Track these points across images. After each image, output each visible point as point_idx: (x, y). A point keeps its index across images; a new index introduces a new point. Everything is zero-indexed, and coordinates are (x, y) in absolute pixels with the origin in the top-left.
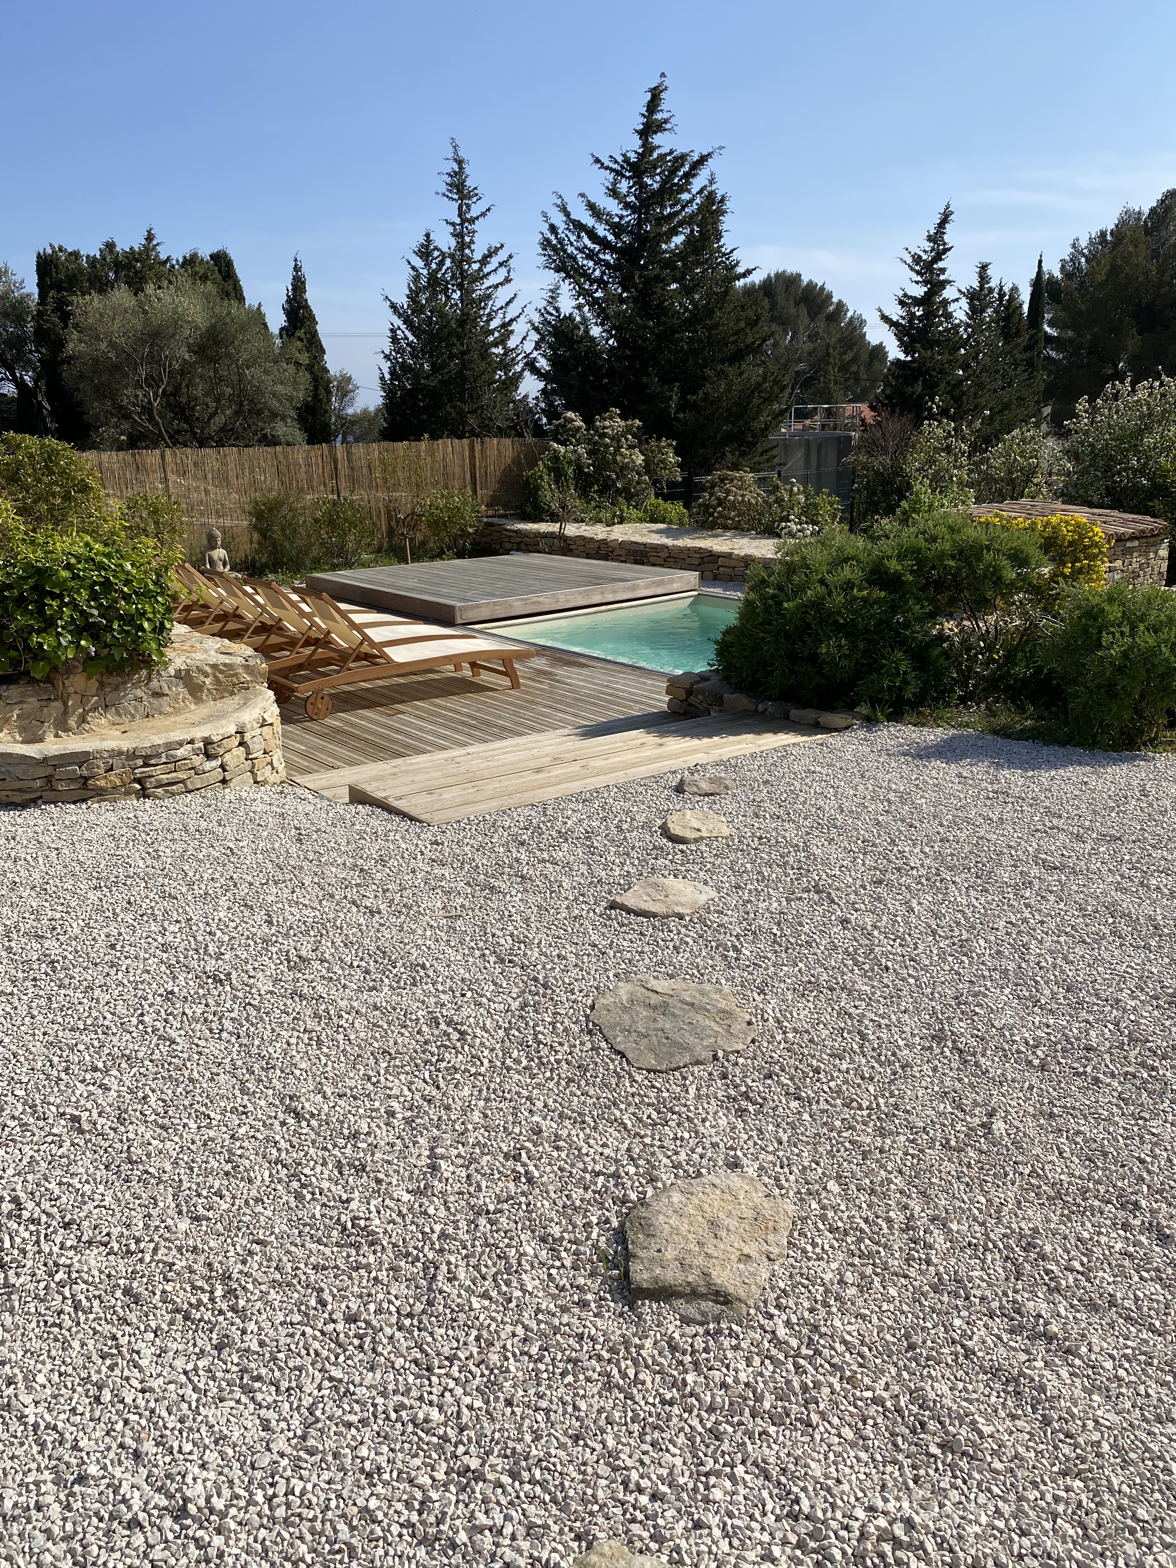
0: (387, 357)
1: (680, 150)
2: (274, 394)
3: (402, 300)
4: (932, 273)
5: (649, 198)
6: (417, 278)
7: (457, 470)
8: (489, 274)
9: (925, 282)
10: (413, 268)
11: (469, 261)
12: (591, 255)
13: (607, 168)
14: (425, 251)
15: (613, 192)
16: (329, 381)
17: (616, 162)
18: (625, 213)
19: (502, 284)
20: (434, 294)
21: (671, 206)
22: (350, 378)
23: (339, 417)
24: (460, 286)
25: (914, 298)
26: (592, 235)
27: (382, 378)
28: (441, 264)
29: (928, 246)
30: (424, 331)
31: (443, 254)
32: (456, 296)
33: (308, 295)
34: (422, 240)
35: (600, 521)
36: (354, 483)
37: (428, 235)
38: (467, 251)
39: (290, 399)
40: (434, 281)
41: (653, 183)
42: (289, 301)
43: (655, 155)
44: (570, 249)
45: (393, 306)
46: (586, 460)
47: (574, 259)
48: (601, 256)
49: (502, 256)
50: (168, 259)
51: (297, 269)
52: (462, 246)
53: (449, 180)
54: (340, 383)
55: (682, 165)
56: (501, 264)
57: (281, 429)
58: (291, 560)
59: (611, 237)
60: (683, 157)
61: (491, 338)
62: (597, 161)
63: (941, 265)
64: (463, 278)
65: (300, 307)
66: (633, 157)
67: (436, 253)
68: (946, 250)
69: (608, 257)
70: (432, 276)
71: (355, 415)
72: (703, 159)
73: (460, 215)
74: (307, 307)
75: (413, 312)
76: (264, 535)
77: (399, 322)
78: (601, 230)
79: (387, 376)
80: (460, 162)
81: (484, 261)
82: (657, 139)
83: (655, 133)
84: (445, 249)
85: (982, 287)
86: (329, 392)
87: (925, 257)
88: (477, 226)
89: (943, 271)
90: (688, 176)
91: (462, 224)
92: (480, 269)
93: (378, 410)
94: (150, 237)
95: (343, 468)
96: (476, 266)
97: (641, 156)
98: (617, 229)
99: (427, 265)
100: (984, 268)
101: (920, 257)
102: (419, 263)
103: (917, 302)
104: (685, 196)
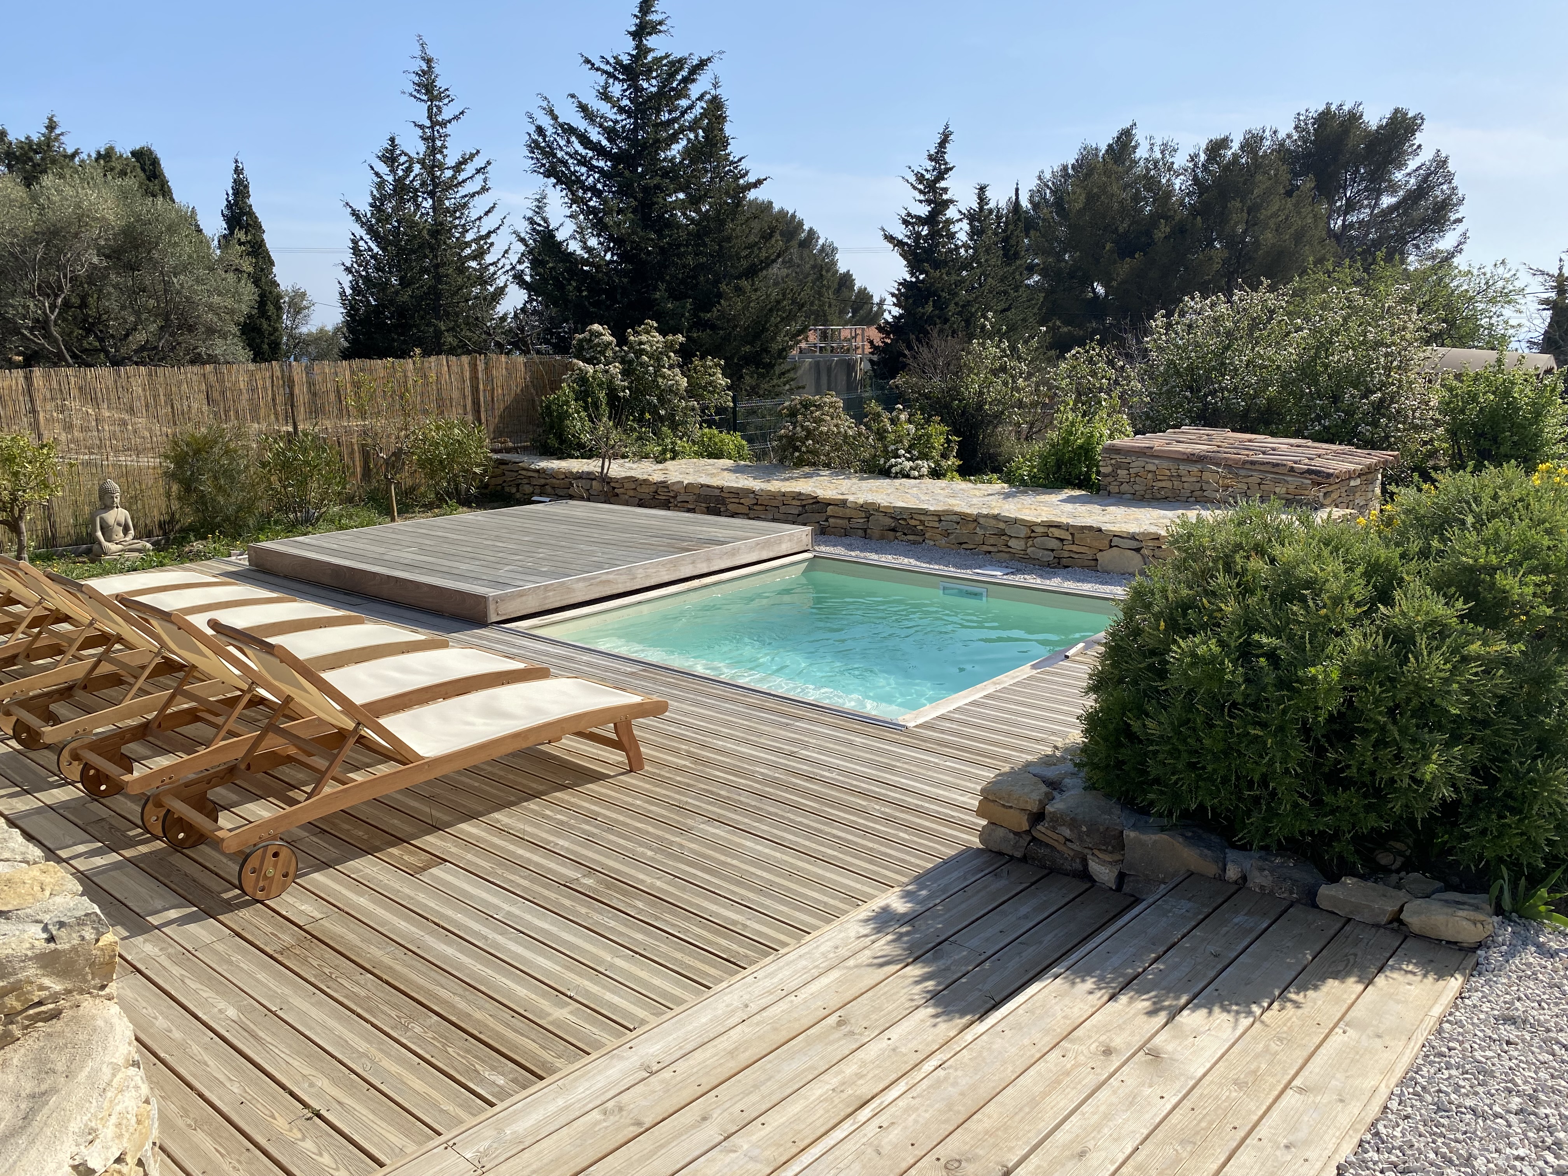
0: (348, 270)
1: (677, 55)
2: (211, 307)
3: (364, 207)
4: (935, 192)
5: (645, 102)
6: (381, 185)
7: (455, 394)
8: (464, 181)
9: (929, 202)
10: (377, 174)
11: (441, 167)
12: (583, 162)
13: (598, 69)
14: (390, 157)
15: (605, 96)
16: (279, 297)
17: (608, 63)
18: (619, 118)
19: (478, 193)
20: (402, 201)
21: (670, 112)
22: (304, 294)
23: (290, 336)
24: (432, 194)
25: (918, 218)
26: (584, 140)
27: (343, 294)
28: (409, 170)
29: (930, 165)
30: (390, 243)
31: (411, 160)
32: (428, 204)
33: (251, 201)
34: (386, 144)
35: (647, 457)
36: (316, 411)
37: (392, 140)
38: (439, 156)
39: (232, 312)
40: (400, 187)
41: (650, 86)
42: (229, 206)
43: (650, 58)
44: (560, 154)
45: (355, 214)
46: (619, 382)
47: (565, 163)
48: (594, 162)
49: (479, 162)
50: (76, 153)
51: (238, 171)
52: (433, 150)
53: (416, 79)
54: (292, 299)
55: (681, 68)
56: (478, 171)
57: (219, 347)
58: (227, 519)
59: (605, 142)
60: (681, 62)
61: (468, 251)
62: (587, 61)
63: (942, 184)
64: (436, 186)
65: (243, 213)
66: (626, 60)
67: (403, 159)
68: (948, 170)
69: (601, 164)
70: (399, 181)
71: (309, 334)
72: (702, 64)
73: (430, 117)
74: (251, 214)
75: (378, 221)
76: (188, 486)
77: (361, 232)
78: (595, 135)
79: (349, 291)
80: (429, 61)
81: (458, 168)
82: (651, 41)
83: (650, 34)
84: (414, 155)
85: (981, 209)
86: (279, 308)
87: (928, 176)
88: (450, 129)
89: (945, 190)
90: (686, 80)
91: (432, 127)
92: (454, 177)
93: (337, 330)
94: (51, 126)
95: (301, 392)
96: (449, 173)
97: (635, 58)
98: (611, 134)
99: (393, 171)
100: (982, 189)
101: (922, 175)
102: (383, 169)
103: (921, 221)
104: (684, 103)
